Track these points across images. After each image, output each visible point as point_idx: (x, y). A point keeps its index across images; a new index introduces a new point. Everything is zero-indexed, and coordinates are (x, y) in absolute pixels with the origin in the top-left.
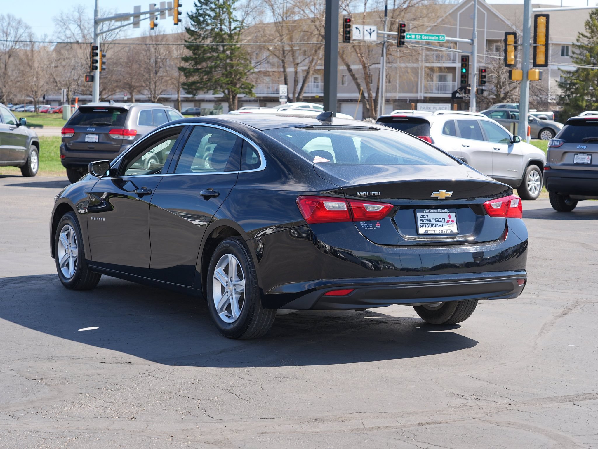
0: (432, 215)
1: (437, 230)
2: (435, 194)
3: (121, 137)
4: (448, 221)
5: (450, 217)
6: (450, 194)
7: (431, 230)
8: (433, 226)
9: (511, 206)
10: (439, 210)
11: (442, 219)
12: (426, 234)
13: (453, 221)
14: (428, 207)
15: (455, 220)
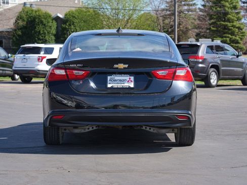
0: (118, 77)
1: (120, 86)
2: (116, 66)
3: (195, 60)
4: (128, 81)
5: (130, 79)
6: (126, 66)
7: (115, 85)
8: (118, 84)
9: (177, 74)
10: (123, 75)
11: (124, 80)
12: (112, 88)
13: (131, 81)
14: (114, 73)
15: (133, 81)
